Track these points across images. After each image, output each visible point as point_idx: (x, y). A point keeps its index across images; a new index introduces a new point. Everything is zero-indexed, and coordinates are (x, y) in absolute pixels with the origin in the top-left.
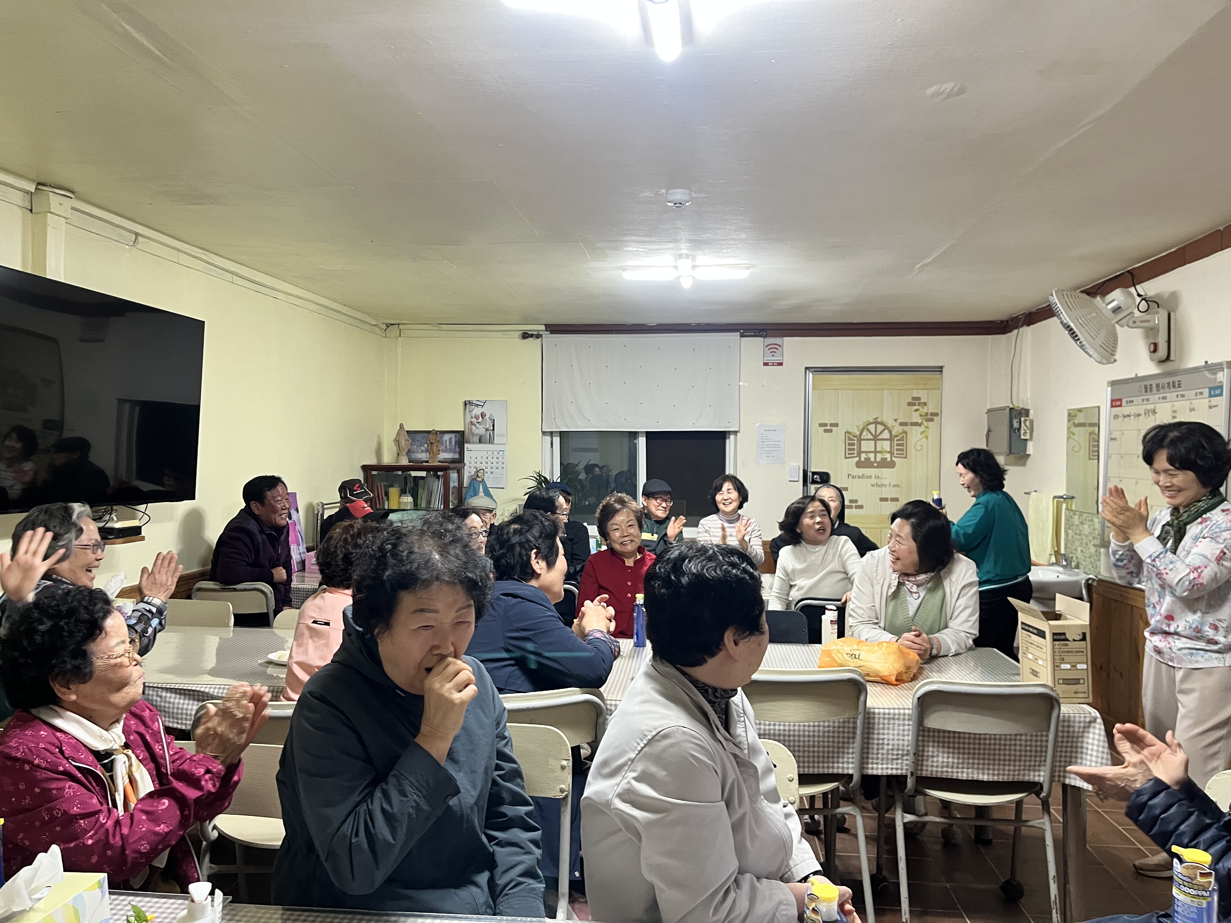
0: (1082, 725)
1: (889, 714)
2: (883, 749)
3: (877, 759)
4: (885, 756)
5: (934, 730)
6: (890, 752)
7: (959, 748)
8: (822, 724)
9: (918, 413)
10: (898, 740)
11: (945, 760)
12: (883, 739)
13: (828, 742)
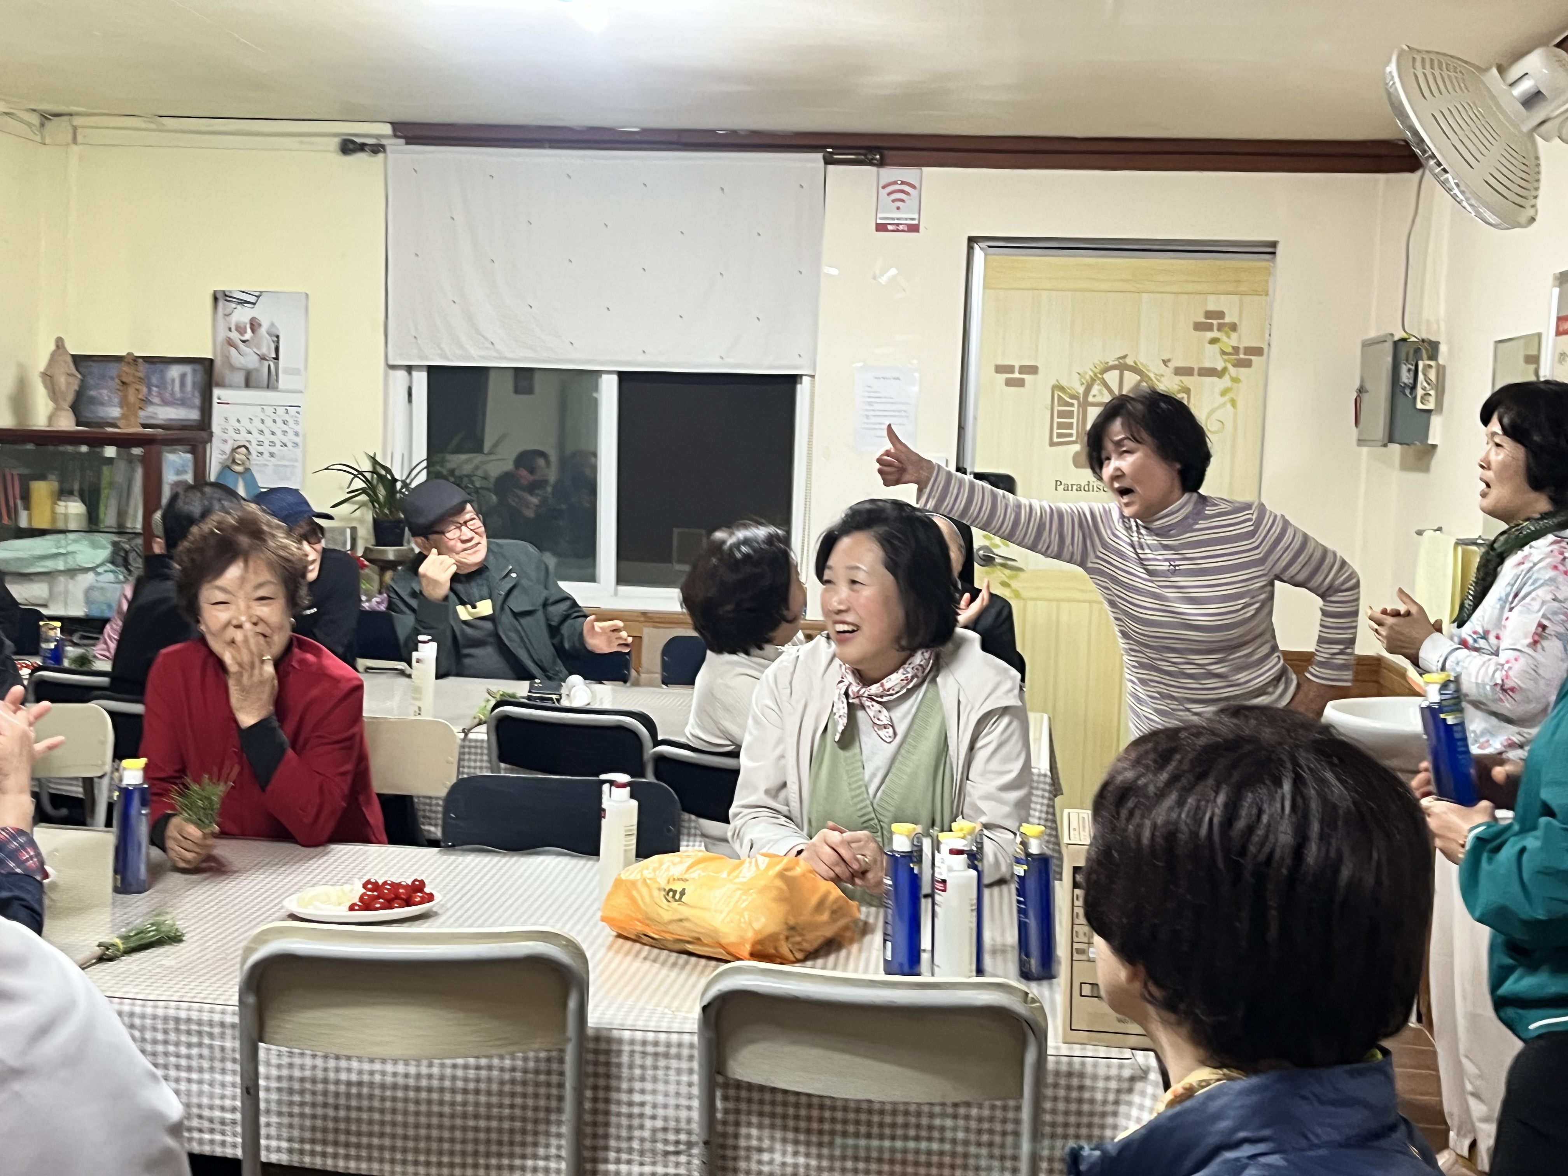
0: (1113, 1085)
1: (656, 1044)
2: (642, 1127)
3: (630, 1150)
4: (648, 1145)
5: (750, 1087)
6: (660, 1135)
7: (821, 1132)
8: (496, 1062)
9: (1216, 347)
10: (677, 1107)
11: (789, 1160)
12: (642, 1104)
13: (512, 1106)
